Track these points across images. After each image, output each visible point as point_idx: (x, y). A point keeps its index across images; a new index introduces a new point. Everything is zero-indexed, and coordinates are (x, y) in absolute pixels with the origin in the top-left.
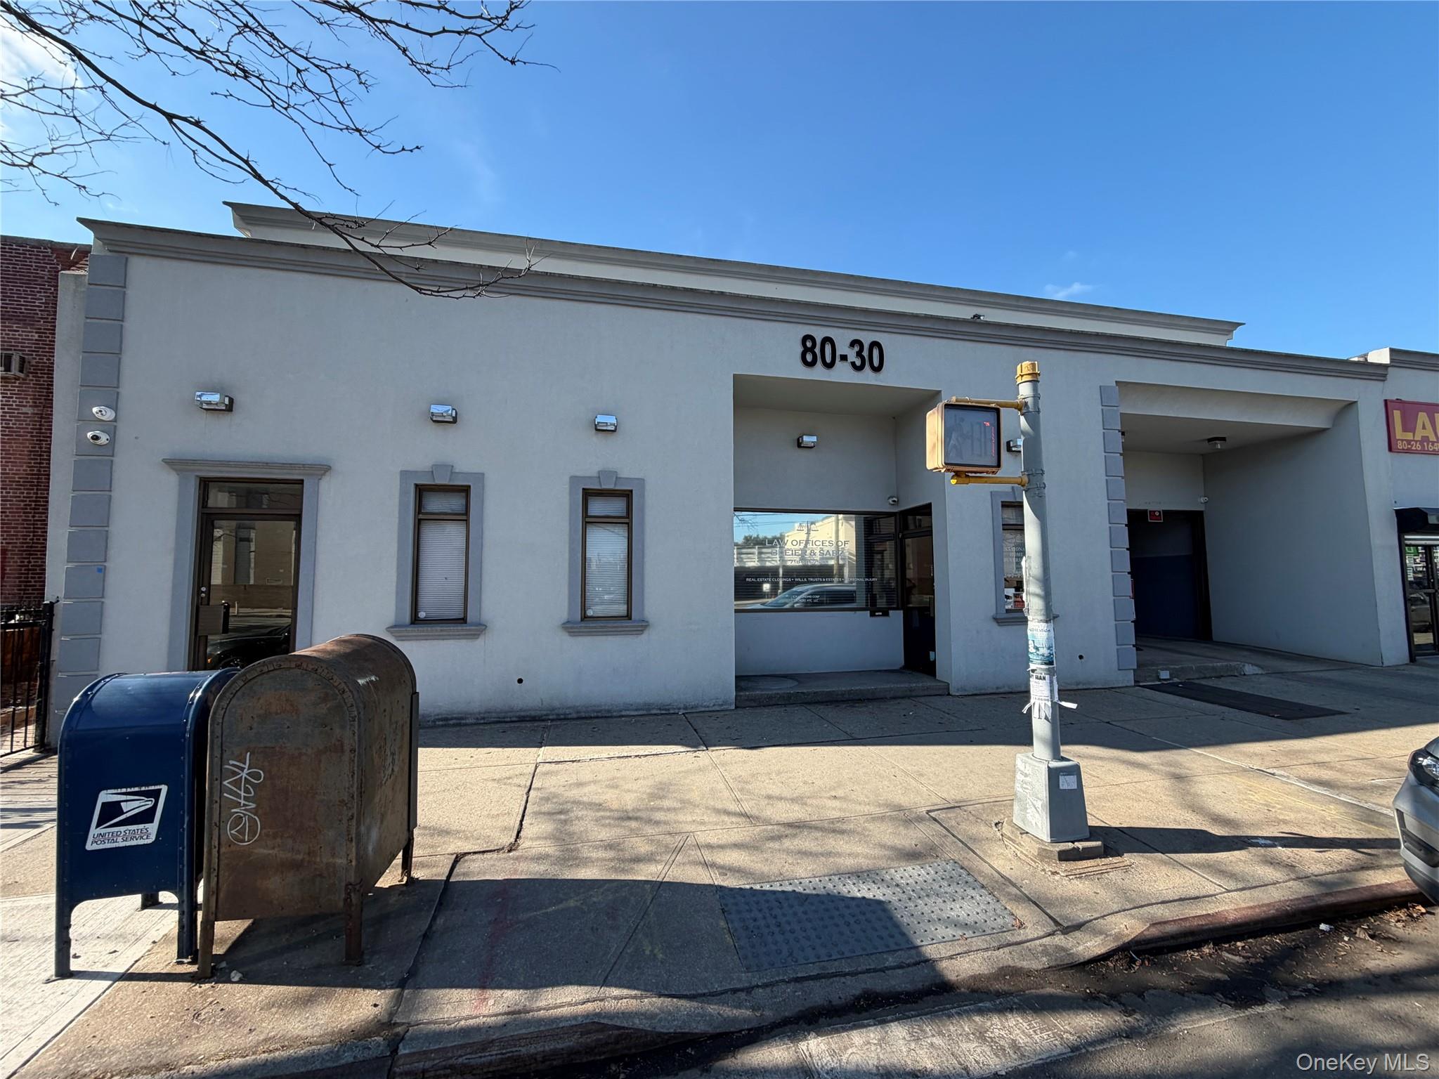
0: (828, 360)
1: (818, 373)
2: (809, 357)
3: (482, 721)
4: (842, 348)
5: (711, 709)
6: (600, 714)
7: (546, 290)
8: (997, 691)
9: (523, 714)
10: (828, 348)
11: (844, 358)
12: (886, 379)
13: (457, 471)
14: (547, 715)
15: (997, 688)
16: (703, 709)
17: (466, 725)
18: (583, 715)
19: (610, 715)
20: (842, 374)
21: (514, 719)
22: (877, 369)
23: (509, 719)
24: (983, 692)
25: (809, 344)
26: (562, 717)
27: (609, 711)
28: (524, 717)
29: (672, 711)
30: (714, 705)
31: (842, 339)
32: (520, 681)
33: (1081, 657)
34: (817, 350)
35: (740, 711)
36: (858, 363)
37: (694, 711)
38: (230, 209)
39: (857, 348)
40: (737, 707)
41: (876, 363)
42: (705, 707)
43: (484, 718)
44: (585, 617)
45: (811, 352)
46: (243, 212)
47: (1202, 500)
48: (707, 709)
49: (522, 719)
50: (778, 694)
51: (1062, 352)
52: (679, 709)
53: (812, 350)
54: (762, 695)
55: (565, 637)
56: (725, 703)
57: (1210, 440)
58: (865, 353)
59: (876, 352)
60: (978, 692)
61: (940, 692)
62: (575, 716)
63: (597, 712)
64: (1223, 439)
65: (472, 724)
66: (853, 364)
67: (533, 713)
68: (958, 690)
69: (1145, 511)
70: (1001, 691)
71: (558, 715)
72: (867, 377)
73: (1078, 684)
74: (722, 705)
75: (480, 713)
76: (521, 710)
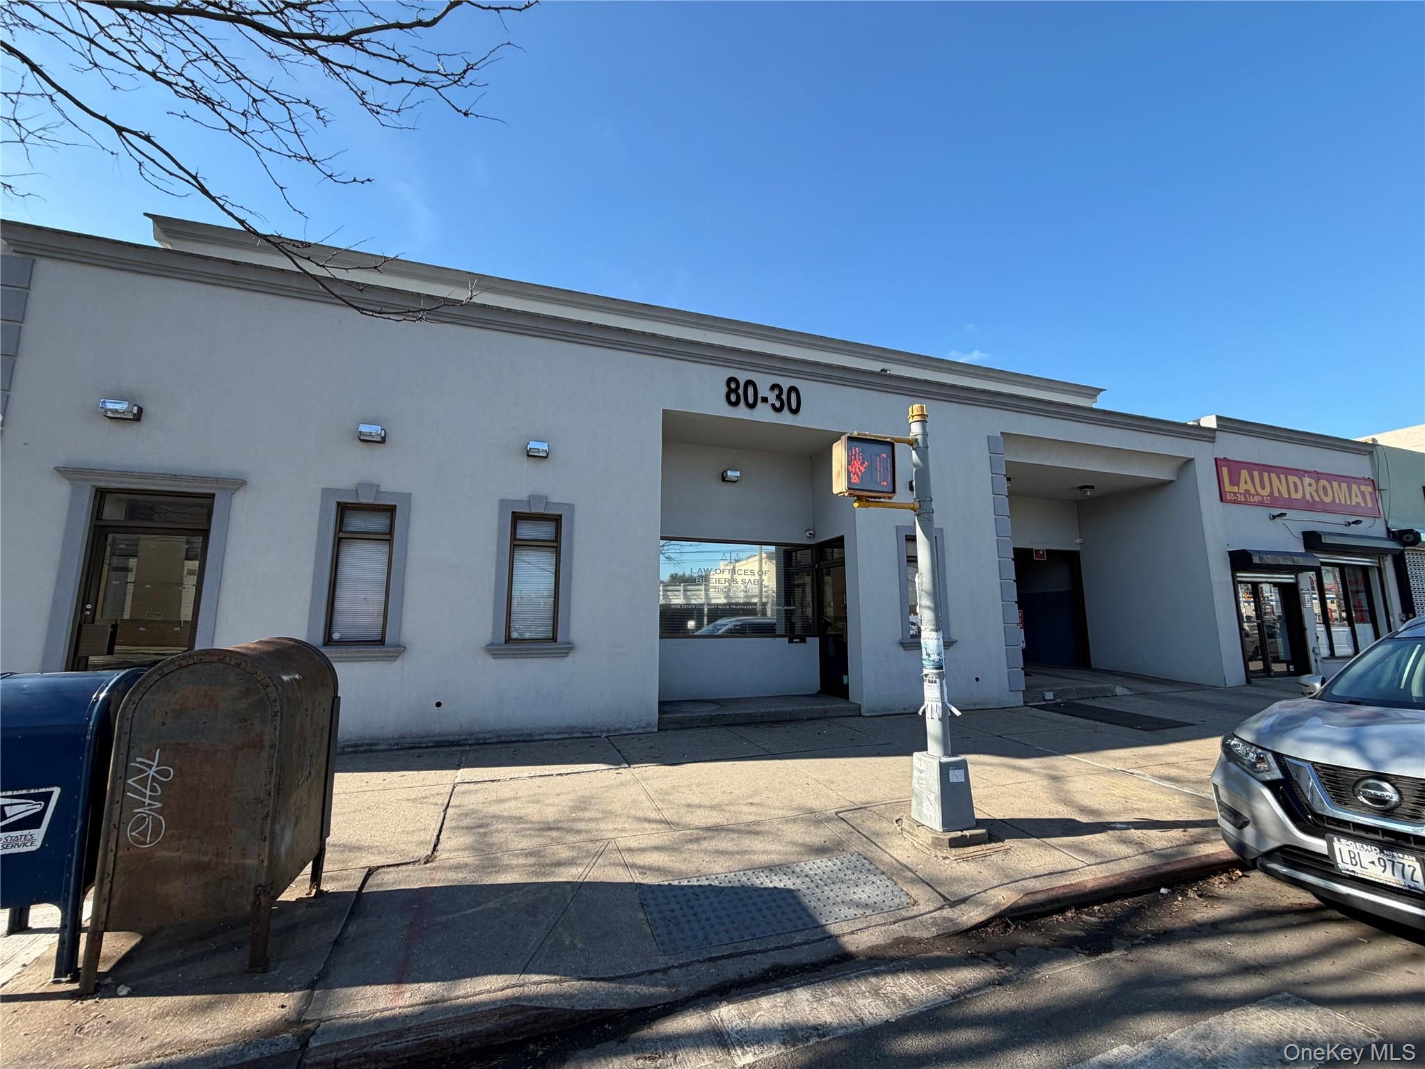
0: (751, 400)
1: (741, 412)
2: (733, 398)
3: (395, 747)
4: (764, 391)
5: (633, 732)
6: (521, 738)
7: (485, 321)
8: (904, 712)
9: (440, 739)
10: (750, 390)
11: (765, 400)
12: (801, 421)
13: (383, 490)
14: (466, 740)
15: (904, 709)
16: (626, 732)
17: (378, 751)
18: (503, 739)
19: (531, 739)
20: (763, 414)
21: (431, 744)
22: (795, 412)
23: (424, 745)
24: (891, 712)
25: (733, 386)
26: (481, 741)
27: (530, 735)
28: (440, 742)
29: (594, 735)
30: (637, 728)
31: (764, 383)
32: (439, 705)
33: (977, 679)
34: (741, 391)
35: (662, 733)
36: (778, 405)
37: (617, 733)
38: (151, 221)
39: (776, 392)
40: (659, 730)
41: (794, 406)
42: (628, 730)
43: (397, 744)
44: (509, 640)
45: (736, 393)
46: (163, 224)
47: (1078, 541)
48: (630, 732)
49: (439, 744)
50: (700, 716)
51: (955, 405)
52: (602, 732)
53: (736, 391)
54: (684, 717)
55: (490, 662)
56: (648, 725)
57: (1081, 488)
58: (784, 397)
59: (793, 396)
60: (887, 713)
61: (853, 713)
62: (495, 740)
63: (518, 736)
64: (1092, 487)
65: (384, 751)
66: (773, 406)
67: (451, 738)
68: (869, 711)
69: (1032, 549)
70: (907, 711)
71: (477, 739)
72: (786, 418)
73: (975, 705)
74: (645, 727)
75: (394, 738)
76: (438, 735)
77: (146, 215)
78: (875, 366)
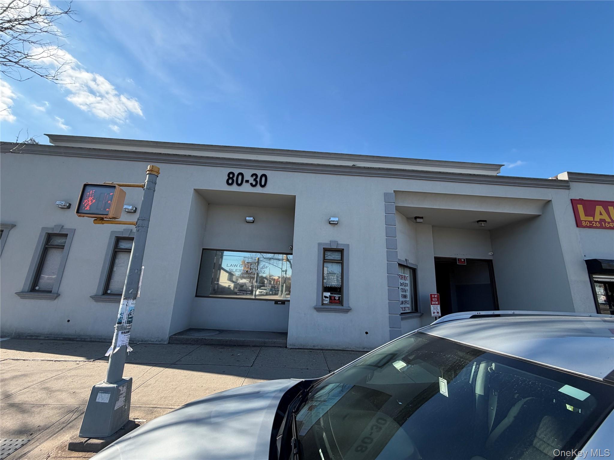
0: (239, 182)
1: (234, 188)
2: (230, 181)
3: (47, 339)
4: (247, 177)
5: (154, 343)
6: (100, 340)
8: (314, 348)
9: (65, 337)
10: (240, 177)
11: (247, 181)
12: (266, 190)
13: (65, 228)
14: (77, 338)
15: (314, 346)
16: (150, 343)
17: (40, 339)
18: (93, 340)
19: (105, 341)
20: (246, 188)
21: (62, 339)
22: (263, 186)
23: (59, 339)
24: (305, 347)
25: (231, 176)
26: (83, 340)
27: (105, 339)
28: (66, 338)
29: (135, 342)
30: (156, 341)
31: (248, 174)
32: (69, 321)
33: (367, 333)
34: (235, 179)
35: (170, 345)
36: (254, 183)
37: (145, 343)
38: (47, 137)
39: (254, 177)
40: (169, 343)
41: (263, 183)
42: (152, 341)
43: (48, 337)
44: (105, 293)
45: (231, 179)
46: (52, 137)
47: (490, 254)
48: (152, 343)
49: (65, 339)
50: (192, 338)
52: (139, 341)
53: (232, 178)
54: (183, 338)
55: (93, 303)
56: (162, 340)
57: (478, 221)
58: (258, 180)
59: (263, 179)
60: (302, 347)
61: (281, 345)
62: (89, 340)
63: (100, 339)
64: (485, 221)
65: (42, 339)
66: (251, 184)
67: (70, 337)
68: (290, 345)
69: (455, 259)
70: (316, 348)
71: (82, 339)
72: (258, 190)
73: (364, 348)
74: (160, 341)
75: (47, 334)
76: (66, 335)
77: (45, 134)
78: (350, 164)
